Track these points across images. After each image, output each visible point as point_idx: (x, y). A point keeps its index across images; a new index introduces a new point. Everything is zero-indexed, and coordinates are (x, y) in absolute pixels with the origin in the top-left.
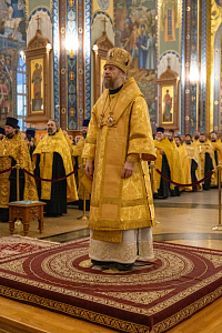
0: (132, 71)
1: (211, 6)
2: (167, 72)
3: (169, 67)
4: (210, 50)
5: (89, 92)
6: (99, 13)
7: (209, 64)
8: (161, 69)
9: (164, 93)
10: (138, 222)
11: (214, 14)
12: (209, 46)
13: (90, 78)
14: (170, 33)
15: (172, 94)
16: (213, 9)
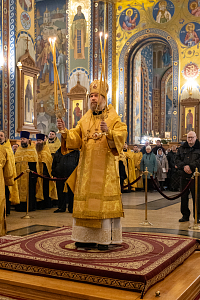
0: (43, 85)
1: (116, 28)
2: (77, 87)
3: (78, 82)
4: (115, 68)
5: (14, 104)
6: (22, 32)
7: (114, 80)
8: (72, 84)
9: (74, 106)
10: (113, 214)
11: (119, 36)
12: (115, 64)
13: (14, 92)
14: (79, 51)
15: (81, 107)
16: (118, 32)
